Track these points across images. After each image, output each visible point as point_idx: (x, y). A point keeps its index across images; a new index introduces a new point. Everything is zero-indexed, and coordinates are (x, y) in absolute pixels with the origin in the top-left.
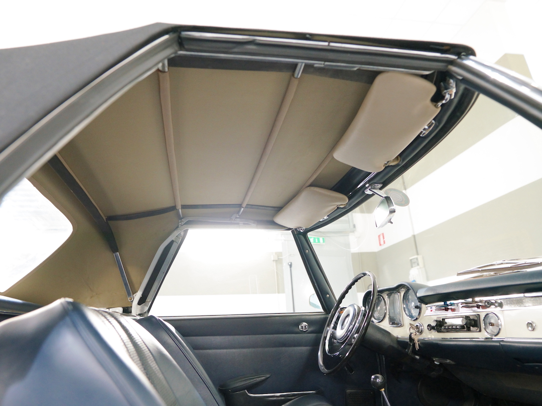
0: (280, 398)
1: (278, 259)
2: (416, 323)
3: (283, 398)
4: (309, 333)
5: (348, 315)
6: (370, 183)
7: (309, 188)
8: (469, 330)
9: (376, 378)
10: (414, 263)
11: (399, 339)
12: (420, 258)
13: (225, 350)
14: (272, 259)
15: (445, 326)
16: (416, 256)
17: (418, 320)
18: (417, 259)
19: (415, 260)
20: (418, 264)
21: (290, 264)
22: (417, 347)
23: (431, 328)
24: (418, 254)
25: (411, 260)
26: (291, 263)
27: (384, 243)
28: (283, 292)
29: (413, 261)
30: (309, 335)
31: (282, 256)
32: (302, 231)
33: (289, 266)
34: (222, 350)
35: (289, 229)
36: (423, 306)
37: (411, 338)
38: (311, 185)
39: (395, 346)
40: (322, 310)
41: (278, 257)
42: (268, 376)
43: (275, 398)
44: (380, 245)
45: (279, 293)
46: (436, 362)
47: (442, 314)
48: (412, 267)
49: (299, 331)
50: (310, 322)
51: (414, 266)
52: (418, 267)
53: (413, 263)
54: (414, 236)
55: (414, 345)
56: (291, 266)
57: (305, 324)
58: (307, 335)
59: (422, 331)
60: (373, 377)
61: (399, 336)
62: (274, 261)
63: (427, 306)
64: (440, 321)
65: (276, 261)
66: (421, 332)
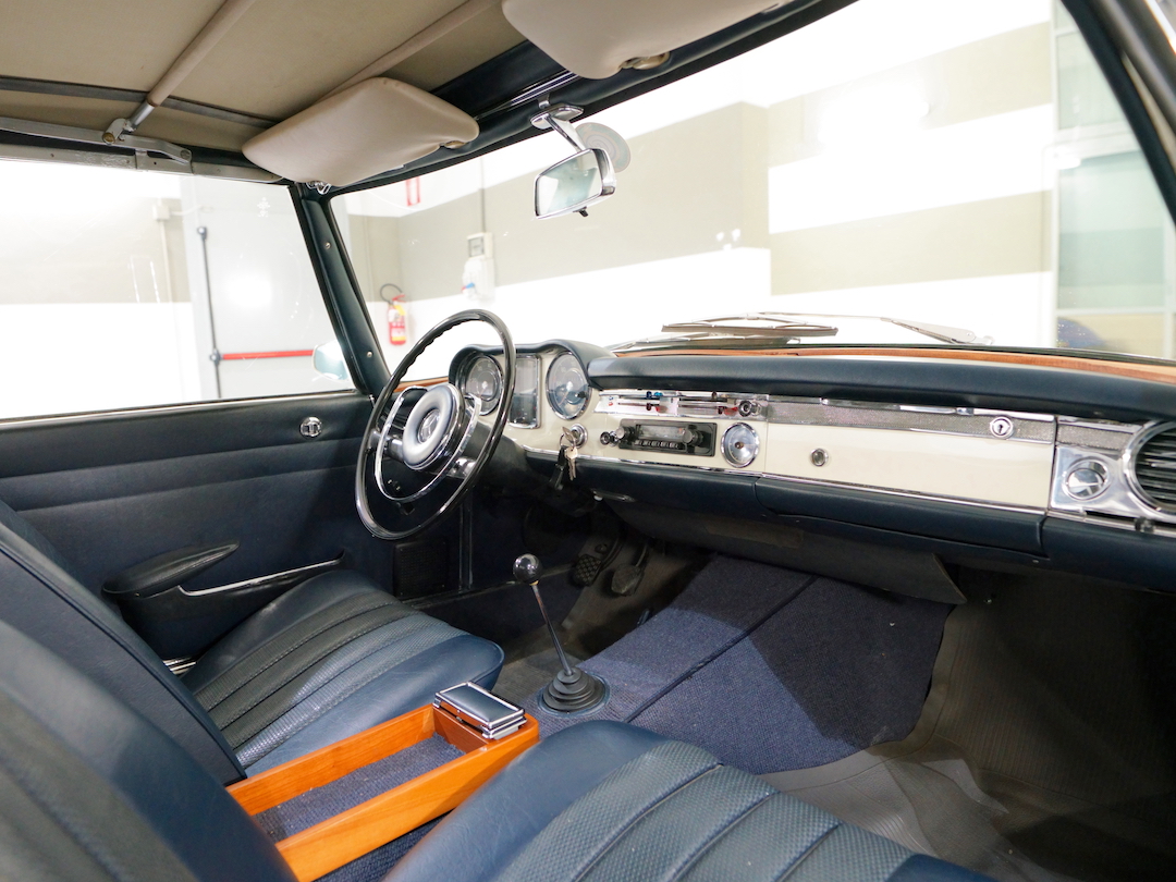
0: (261, 588)
1: (172, 216)
2: (574, 426)
3: (267, 586)
4: (324, 439)
5: (432, 410)
6: (554, 100)
7: (382, 80)
8: (691, 451)
9: (526, 562)
10: (476, 247)
11: (529, 455)
12: (487, 237)
13: (111, 502)
14: (155, 216)
15: (643, 441)
16: (480, 235)
17: (578, 420)
18: (482, 240)
19: (479, 243)
20: (483, 251)
21: (202, 231)
22: (573, 474)
23: (608, 438)
24: (484, 229)
25: (470, 241)
26: (205, 229)
27: (419, 200)
28: (187, 299)
29: (473, 244)
30: (323, 443)
31: (180, 210)
32: (321, 192)
33: (199, 238)
34: (103, 503)
35: (284, 182)
36: (595, 393)
37: (562, 456)
38: (389, 74)
39: (523, 467)
40: (352, 386)
41: (170, 210)
42: (233, 547)
43: (249, 590)
44: (409, 204)
45: (175, 300)
46: (596, 498)
47: (637, 413)
48: (470, 256)
49: (300, 436)
50: (326, 416)
51: (473, 254)
52: (482, 257)
53: (474, 248)
54: (483, 192)
55: (567, 468)
56: (204, 236)
57: (313, 420)
58: (319, 443)
59: (583, 441)
60: (518, 561)
61: (530, 448)
62: (159, 220)
63: (601, 393)
64: (631, 429)
65: (166, 221)
66: (581, 444)
